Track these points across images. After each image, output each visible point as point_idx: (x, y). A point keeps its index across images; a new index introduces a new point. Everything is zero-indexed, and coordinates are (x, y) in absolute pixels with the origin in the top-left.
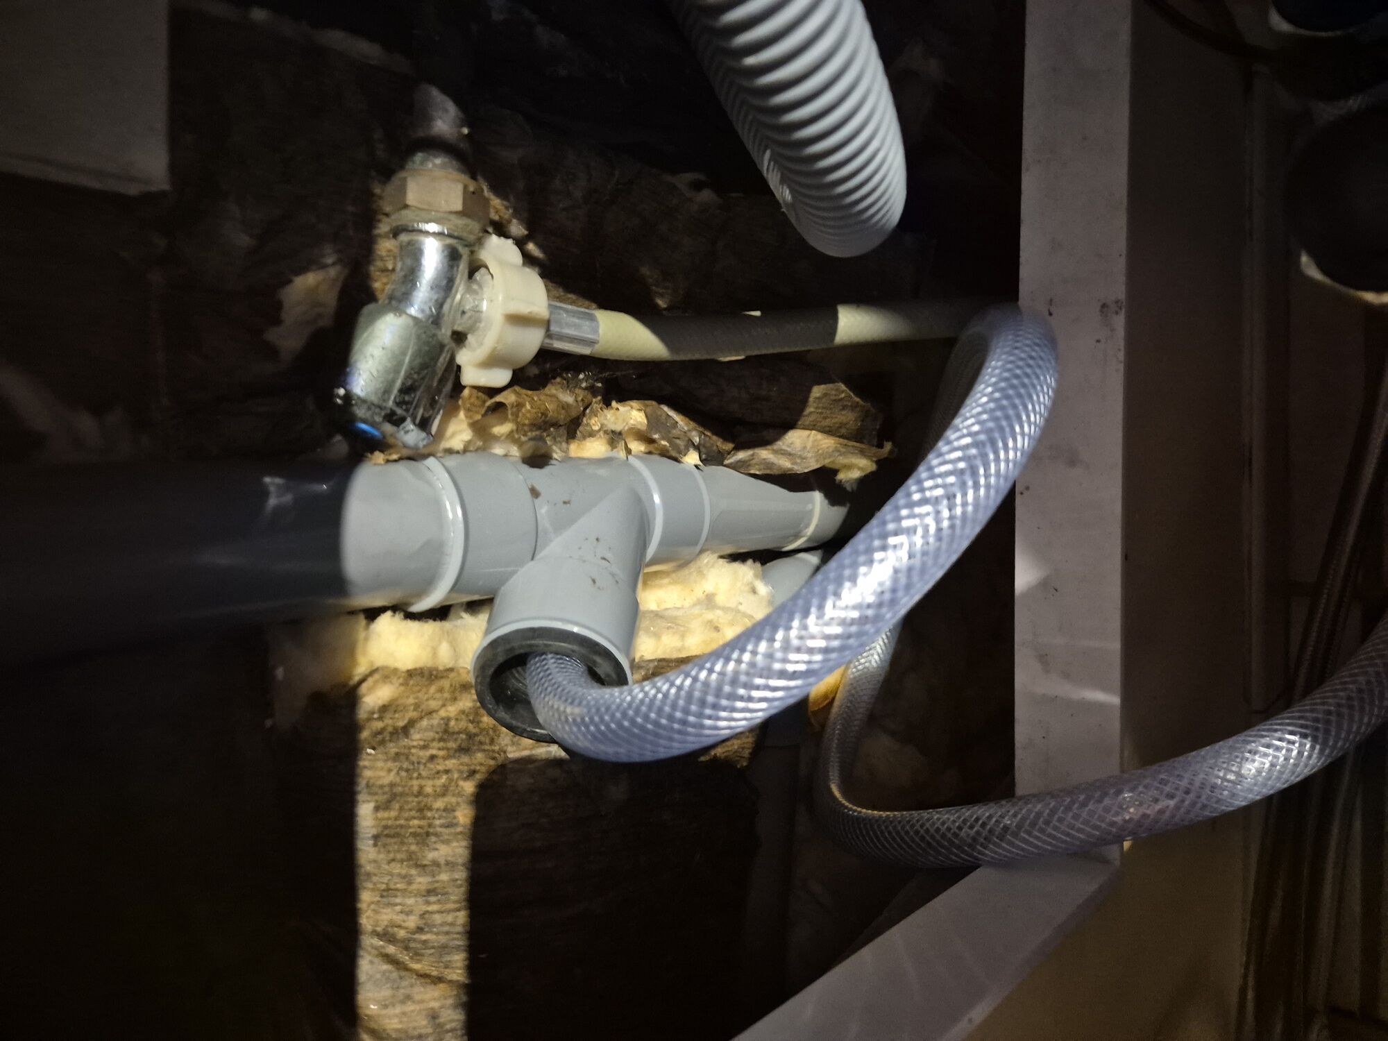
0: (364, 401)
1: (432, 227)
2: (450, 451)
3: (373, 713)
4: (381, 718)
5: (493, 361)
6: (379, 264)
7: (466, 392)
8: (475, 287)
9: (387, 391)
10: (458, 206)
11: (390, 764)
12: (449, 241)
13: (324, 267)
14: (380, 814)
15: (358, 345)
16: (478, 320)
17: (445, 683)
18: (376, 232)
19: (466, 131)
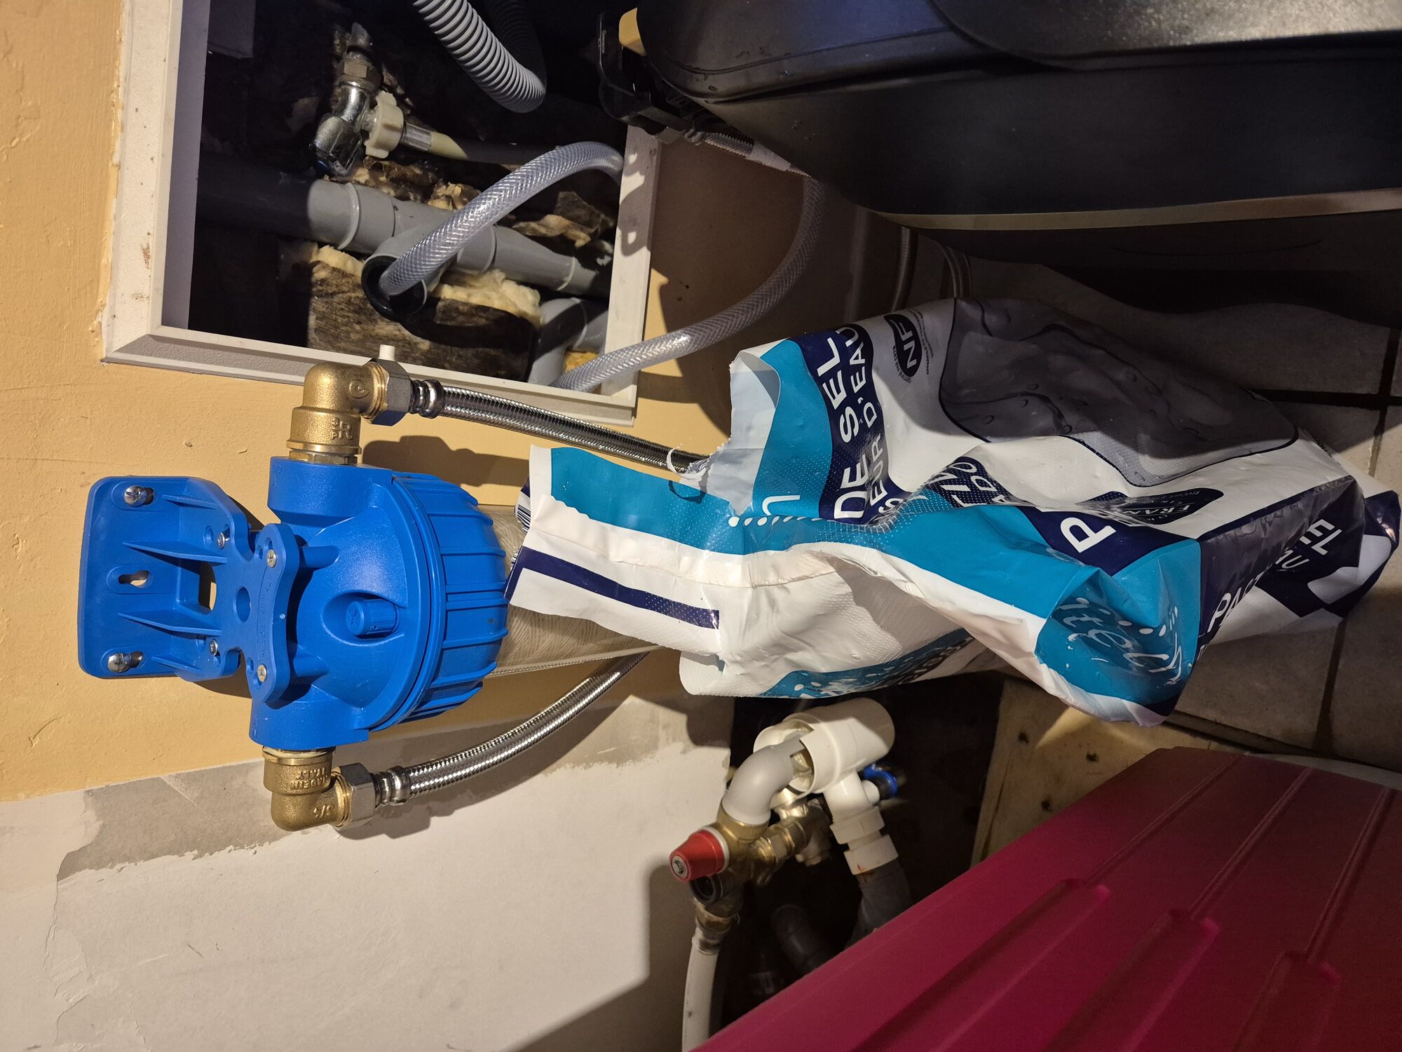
0: (320, 150)
1: (354, 84)
2: (359, 183)
3: (318, 281)
4: (321, 285)
5: (379, 145)
6: (334, 98)
7: (367, 158)
8: (372, 112)
9: (329, 147)
10: (365, 76)
11: (323, 304)
12: (360, 90)
13: (311, 96)
14: (318, 321)
15: (320, 127)
16: (373, 126)
17: (350, 281)
18: (334, 84)
19: (371, 44)
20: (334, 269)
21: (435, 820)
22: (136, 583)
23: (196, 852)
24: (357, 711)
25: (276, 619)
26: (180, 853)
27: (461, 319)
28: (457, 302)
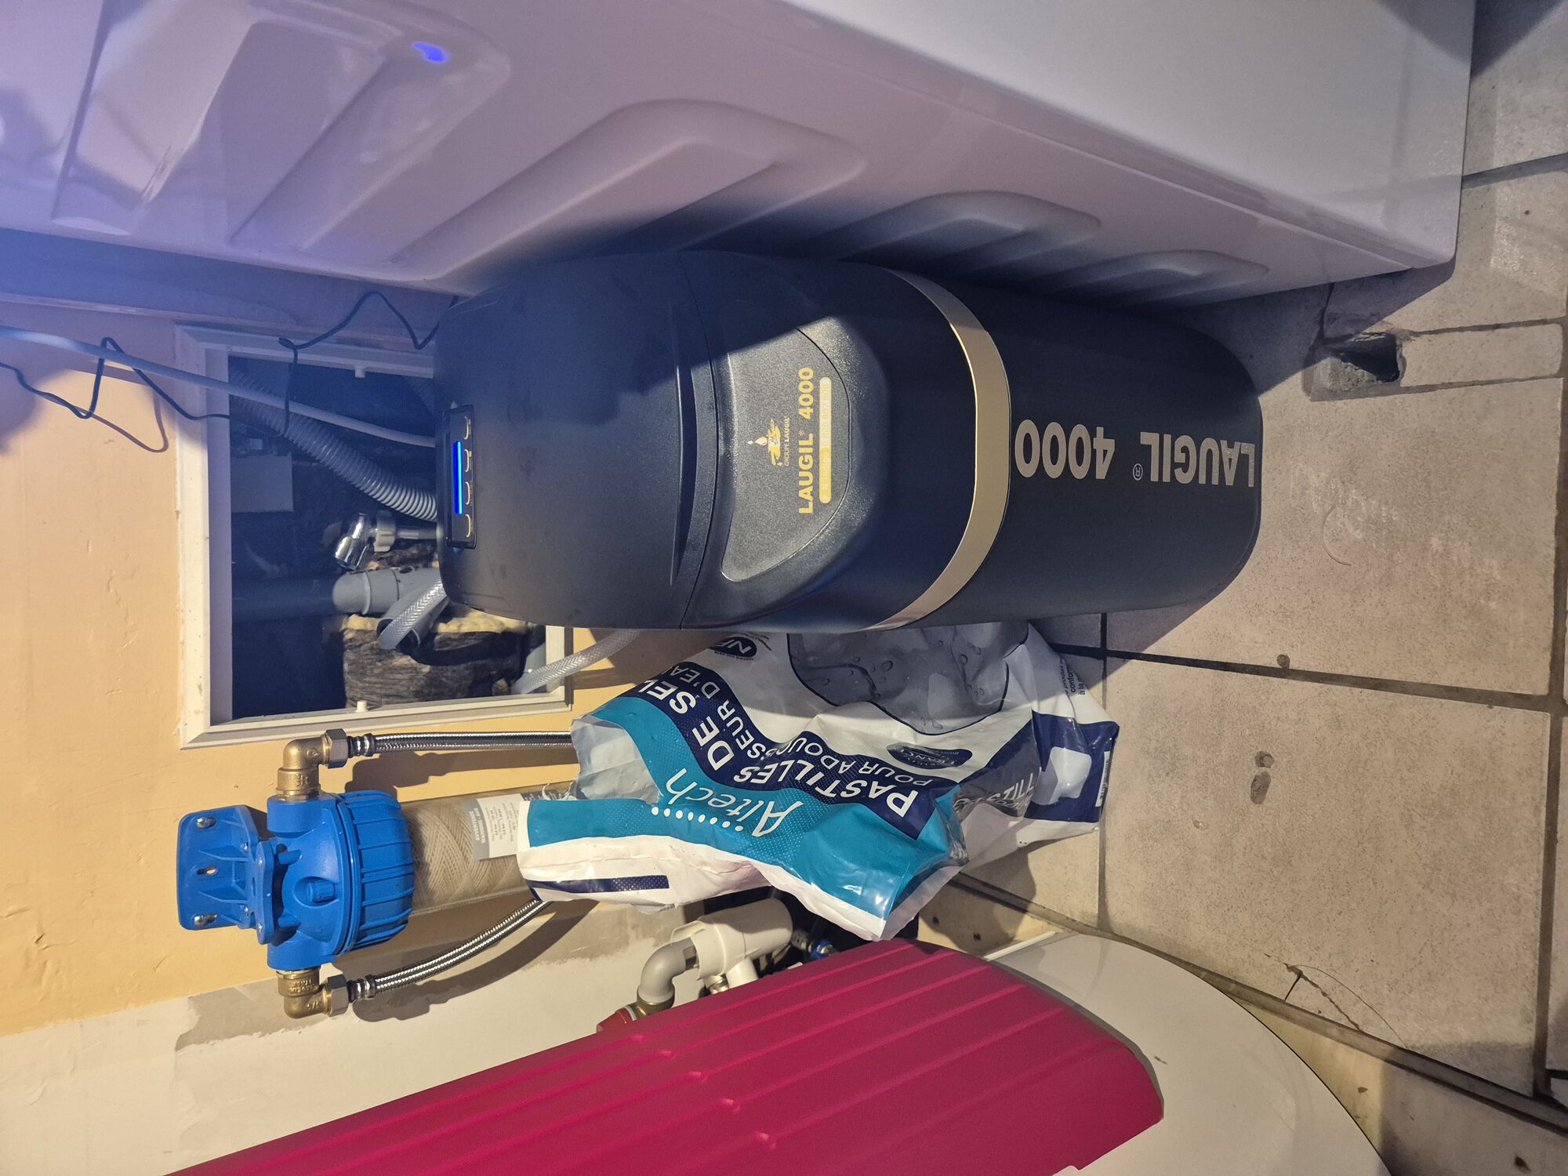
0: (339, 559)
2: (372, 570)
3: (348, 640)
9: (345, 555)
11: (353, 654)
13: (332, 527)
15: (338, 546)
16: (375, 538)
17: (370, 634)
20: (358, 631)
21: (433, 1007)
22: (210, 872)
23: (260, 1033)
24: (325, 944)
25: (265, 896)
26: (250, 1034)
27: (455, 643)
28: (449, 633)
